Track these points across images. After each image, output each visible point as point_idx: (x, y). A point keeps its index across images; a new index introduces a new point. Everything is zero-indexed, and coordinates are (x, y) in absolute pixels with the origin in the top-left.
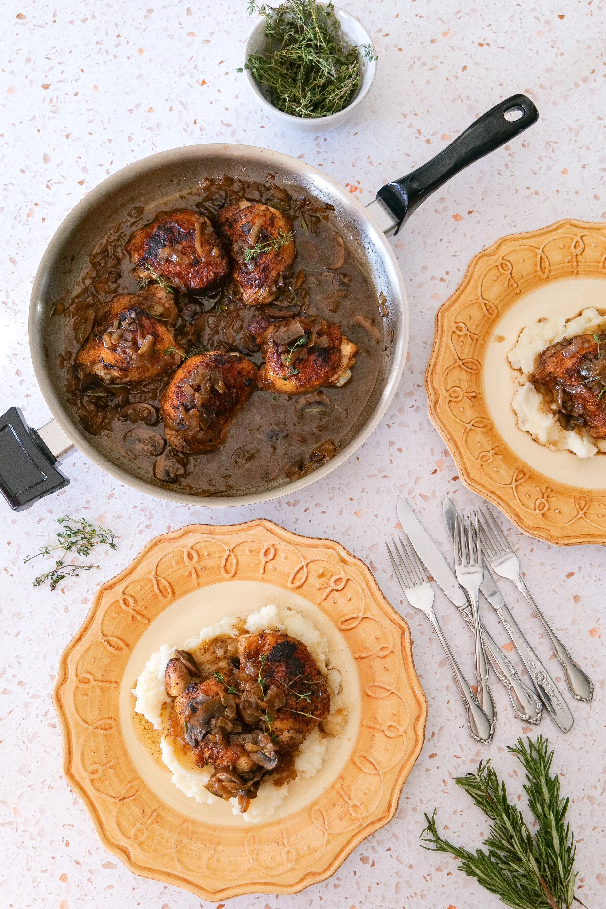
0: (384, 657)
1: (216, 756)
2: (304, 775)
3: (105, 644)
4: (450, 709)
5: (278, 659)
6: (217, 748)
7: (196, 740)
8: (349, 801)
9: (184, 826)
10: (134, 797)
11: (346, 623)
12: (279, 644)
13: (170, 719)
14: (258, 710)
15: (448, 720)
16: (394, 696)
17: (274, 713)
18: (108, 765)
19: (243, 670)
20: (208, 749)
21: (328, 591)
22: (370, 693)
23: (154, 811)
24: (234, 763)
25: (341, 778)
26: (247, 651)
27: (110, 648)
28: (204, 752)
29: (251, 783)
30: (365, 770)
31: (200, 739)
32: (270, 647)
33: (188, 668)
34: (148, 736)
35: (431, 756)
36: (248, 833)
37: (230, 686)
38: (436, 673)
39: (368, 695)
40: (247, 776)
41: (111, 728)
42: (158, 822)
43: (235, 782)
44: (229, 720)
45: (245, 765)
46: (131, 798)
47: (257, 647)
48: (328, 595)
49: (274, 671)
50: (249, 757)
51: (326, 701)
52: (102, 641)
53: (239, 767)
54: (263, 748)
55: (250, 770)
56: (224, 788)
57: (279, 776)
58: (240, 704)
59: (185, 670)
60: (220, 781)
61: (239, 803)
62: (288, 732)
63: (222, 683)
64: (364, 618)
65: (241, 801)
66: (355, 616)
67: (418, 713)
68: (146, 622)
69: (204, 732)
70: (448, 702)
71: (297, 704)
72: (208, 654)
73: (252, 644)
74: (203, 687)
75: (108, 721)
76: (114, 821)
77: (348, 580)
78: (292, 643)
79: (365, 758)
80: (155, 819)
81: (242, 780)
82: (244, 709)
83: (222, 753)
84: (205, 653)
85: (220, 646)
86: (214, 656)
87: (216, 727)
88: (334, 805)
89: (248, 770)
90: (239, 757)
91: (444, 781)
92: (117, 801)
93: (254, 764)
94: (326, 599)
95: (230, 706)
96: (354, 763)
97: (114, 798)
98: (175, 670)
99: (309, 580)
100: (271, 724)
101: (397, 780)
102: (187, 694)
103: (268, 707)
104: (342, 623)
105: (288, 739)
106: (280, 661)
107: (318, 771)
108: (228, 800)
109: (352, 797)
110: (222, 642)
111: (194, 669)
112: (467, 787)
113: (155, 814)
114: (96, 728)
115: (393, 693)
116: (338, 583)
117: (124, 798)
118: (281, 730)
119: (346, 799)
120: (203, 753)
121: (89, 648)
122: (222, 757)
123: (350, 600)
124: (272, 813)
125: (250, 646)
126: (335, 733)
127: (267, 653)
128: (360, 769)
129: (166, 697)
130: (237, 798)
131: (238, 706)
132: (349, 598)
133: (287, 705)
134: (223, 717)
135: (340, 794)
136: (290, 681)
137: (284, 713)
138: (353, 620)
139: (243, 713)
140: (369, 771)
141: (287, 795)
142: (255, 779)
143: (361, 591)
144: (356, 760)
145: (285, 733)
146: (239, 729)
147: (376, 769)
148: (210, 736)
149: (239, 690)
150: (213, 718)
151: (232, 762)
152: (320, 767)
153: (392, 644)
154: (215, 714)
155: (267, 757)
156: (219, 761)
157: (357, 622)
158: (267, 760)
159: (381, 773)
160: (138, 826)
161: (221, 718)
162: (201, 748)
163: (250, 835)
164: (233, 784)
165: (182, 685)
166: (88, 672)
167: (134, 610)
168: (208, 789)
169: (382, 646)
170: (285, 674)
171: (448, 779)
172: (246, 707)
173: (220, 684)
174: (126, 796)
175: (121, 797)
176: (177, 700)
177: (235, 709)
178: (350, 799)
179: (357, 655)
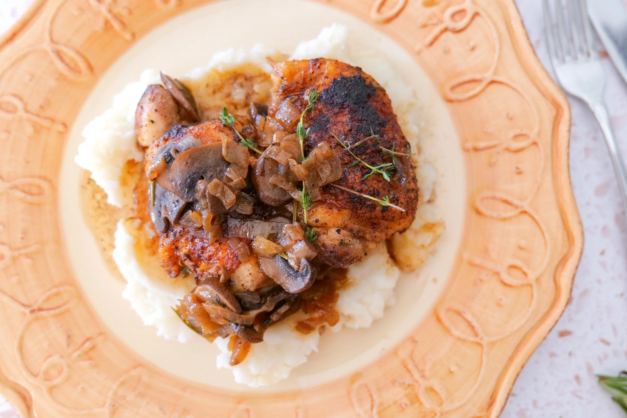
0: (518, 151)
1: (199, 256)
2: (349, 324)
3: (53, 56)
4: (603, 264)
5: (340, 101)
6: (202, 240)
7: (167, 220)
8: (421, 381)
9: (134, 373)
10: (57, 311)
11: (459, 89)
12: (343, 78)
13: (136, 188)
14: (288, 181)
15: (599, 281)
16: (525, 218)
17: (317, 192)
18: (23, 251)
19: (273, 116)
20: (187, 239)
21: (437, 30)
22: (482, 209)
23: (88, 339)
24: (230, 272)
25: (412, 340)
26: (285, 83)
27: (60, 66)
28: (180, 245)
29: (253, 313)
30: (456, 333)
31: (172, 218)
32: (327, 81)
33: (177, 102)
34: (102, 219)
35: (563, 334)
36: (239, 402)
37: (245, 138)
38: (588, 204)
39: (478, 212)
40: (248, 299)
41: (41, 193)
42: (90, 359)
43: (224, 306)
44: (230, 187)
45: (249, 279)
46: (52, 312)
47: (304, 79)
48: (436, 39)
49: (328, 121)
50: (258, 264)
51: (412, 195)
52: (49, 49)
53: (236, 282)
54: (285, 251)
55: (257, 290)
56: (205, 315)
57: (307, 317)
58: (255, 166)
59: (171, 103)
60: (199, 300)
61: (229, 348)
62: (338, 231)
63: (231, 129)
64: (493, 82)
65: (233, 346)
66: (478, 77)
67: (565, 251)
68: (128, 36)
69: (182, 203)
70: (603, 253)
71: (363, 182)
72: (219, 96)
73: (295, 73)
74: (195, 129)
75: (37, 181)
76: (16, 344)
77: (476, 14)
78: (368, 81)
79: (459, 313)
80: (86, 353)
81: (238, 305)
82: (263, 173)
83: (211, 250)
84: (214, 92)
85: (242, 86)
86: (228, 100)
87: (204, 196)
88: (394, 382)
89: (252, 289)
90: (240, 263)
91: (577, 378)
92: (27, 311)
93: (267, 279)
94: (432, 44)
95: (236, 164)
96: (439, 319)
97: (24, 305)
98: (153, 100)
99: (409, 9)
100: (309, 211)
101: (511, 359)
102: (166, 140)
103: (308, 176)
104: (453, 88)
105: (337, 243)
106: (342, 106)
107: (376, 322)
108: (212, 341)
109: (427, 373)
110: (246, 79)
111: (187, 105)
112: (618, 394)
113: (88, 345)
114: (15, 187)
115: (525, 212)
116: (457, 17)
117: (40, 310)
118: (325, 226)
119: (417, 376)
120: (177, 248)
121: (25, 56)
122: (210, 258)
123: (473, 49)
124: (285, 375)
125: (292, 74)
126: (415, 262)
127: (321, 89)
128: (447, 330)
129: (134, 149)
130: (227, 340)
131: (251, 169)
132: (472, 44)
133: (342, 180)
134: (220, 179)
135: (406, 367)
136: (356, 142)
137: (336, 196)
138: (473, 85)
139: (260, 180)
140: (463, 336)
141: (316, 350)
142: (264, 308)
143: (495, 35)
144: (443, 315)
145: (333, 233)
146: (247, 209)
147: (476, 335)
148: (190, 213)
149: (259, 148)
150: (202, 178)
151: (225, 268)
152: (379, 313)
153: (536, 129)
154: (205, 172)
155: (291, 267)
156: (203, 265)
157: (478, 88)
158: (289, 275)
159: (485, 342)
160: (56, 359)
161: (215, 180)
162: (175, 235)
163: (242, 407)
164: (220, 308)
165: (160, 125)
166: (16, 96)
167: (110, 11)
168: (180, 315)
169: (518, 132)
170: (348, 128)
171: (584, 374)
172: (267, 172)
173: (227, 131)
174: (45, 306)
175: (35, 307)
176: (149, 151)
177: (246, 171)
178: (423, 376)
179: (469, 145)
